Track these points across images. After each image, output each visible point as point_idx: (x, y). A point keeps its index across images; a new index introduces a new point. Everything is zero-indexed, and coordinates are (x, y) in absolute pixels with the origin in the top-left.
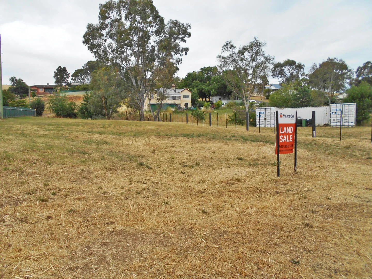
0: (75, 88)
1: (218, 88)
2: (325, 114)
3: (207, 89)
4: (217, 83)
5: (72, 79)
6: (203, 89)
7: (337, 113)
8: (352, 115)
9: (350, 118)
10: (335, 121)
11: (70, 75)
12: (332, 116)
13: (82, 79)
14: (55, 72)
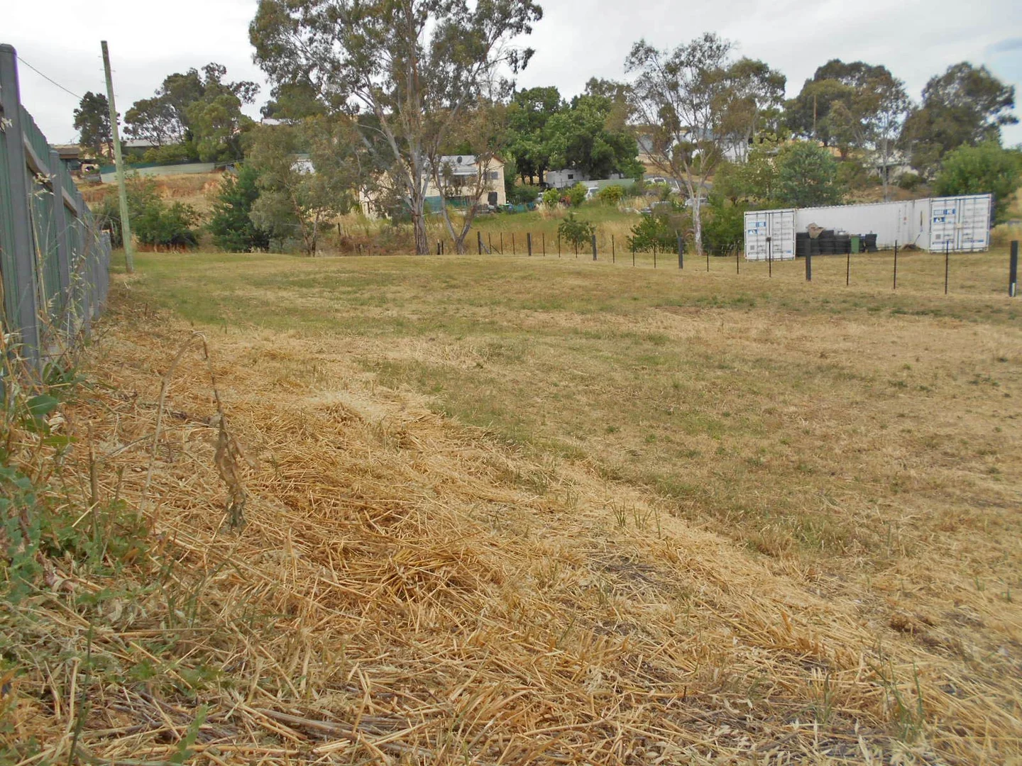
0: (139, 157)
1: (569, 149)
2: (902, 220)
3: (539, 152)
4: (564, 134)
5: (126, 130)
6: (526, 152)
7: (946, 220)
8: (980, 224)
9: (976, 231)
10: (941, 240)
11: (121, 119)
12: (934, 227)
13: (155, 129)
14: (76, 111)
